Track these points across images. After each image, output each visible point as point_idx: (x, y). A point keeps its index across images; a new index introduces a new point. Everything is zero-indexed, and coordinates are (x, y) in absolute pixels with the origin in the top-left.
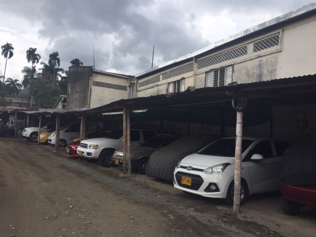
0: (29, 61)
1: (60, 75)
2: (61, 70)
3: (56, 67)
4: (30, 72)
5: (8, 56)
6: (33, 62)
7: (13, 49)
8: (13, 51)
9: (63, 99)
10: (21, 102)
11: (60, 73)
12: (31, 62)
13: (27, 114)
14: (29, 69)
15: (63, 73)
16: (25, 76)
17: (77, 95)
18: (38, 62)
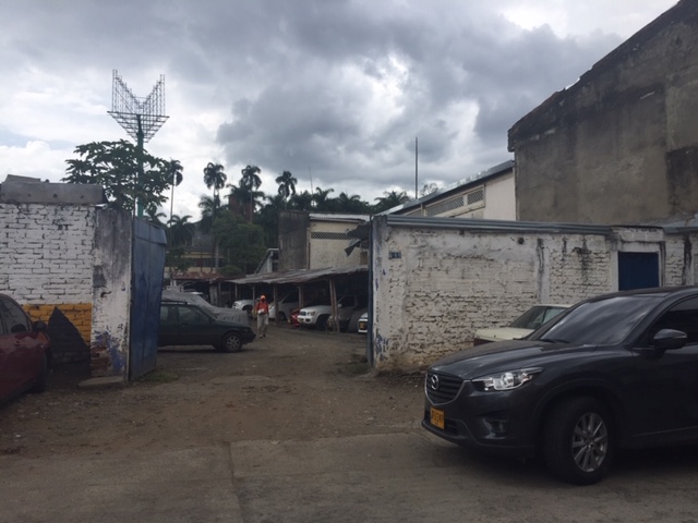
0: (209, 186)
1: (259, 203)
2: (261, 194)
3: (254, 189)
4: (210, 204)
5: (175, 181)
6: (217, 187)
7: (181, 168)
8: (183, 173)
9: (272, 254)
10: (199, 257)
11: (260, 199)
12: (213, 187)
13: (234, 284)
14: (209, 200)
15: (264, 198)
16: (204, 212)
17: (293, 251)
18: (223, 185)
